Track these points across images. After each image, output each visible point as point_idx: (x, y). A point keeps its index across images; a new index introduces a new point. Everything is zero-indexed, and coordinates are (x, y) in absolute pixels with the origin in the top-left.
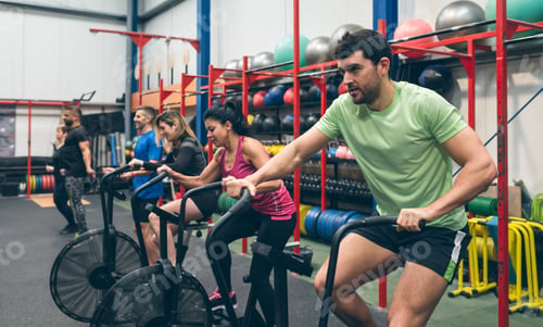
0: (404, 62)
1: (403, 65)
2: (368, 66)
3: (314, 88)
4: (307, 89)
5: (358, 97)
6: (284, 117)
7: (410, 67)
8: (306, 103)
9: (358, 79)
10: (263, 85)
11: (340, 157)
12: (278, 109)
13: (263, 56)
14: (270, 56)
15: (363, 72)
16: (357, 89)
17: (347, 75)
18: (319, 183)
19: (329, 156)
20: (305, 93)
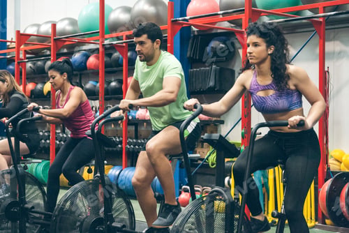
0: (196, 33)
1: (194, 36)
2: (149, 43)
3: (116, 54)
4: (110, 55)
5: (142, 58)
6: (86, 83)
7: (200, 37)
8: (109, 69)
9: (143, 49)
10: (65, 51)
11: (140, 118)
12: (81, 75)
13: (66, 22)
14: (73, 22)
15: (147, 46)
16: (142, 54)
17: (138, 46)
18: (121, 142)
19: (130, 118)
20: (109, 59)
